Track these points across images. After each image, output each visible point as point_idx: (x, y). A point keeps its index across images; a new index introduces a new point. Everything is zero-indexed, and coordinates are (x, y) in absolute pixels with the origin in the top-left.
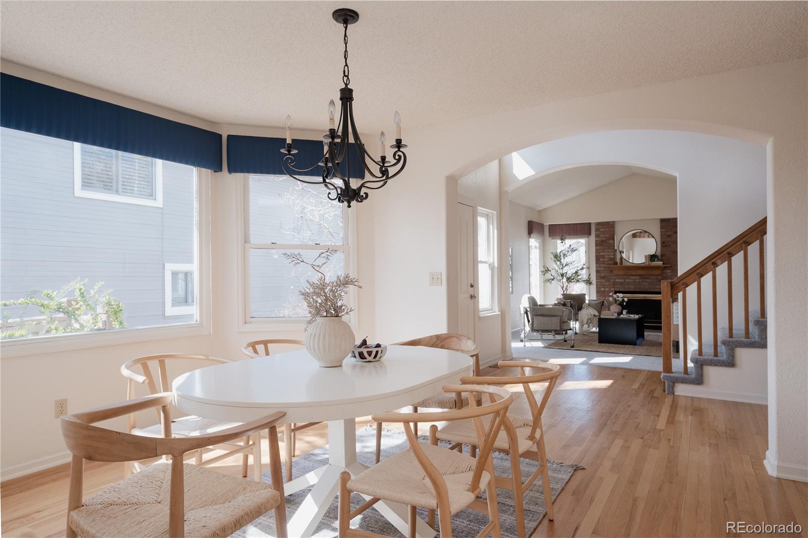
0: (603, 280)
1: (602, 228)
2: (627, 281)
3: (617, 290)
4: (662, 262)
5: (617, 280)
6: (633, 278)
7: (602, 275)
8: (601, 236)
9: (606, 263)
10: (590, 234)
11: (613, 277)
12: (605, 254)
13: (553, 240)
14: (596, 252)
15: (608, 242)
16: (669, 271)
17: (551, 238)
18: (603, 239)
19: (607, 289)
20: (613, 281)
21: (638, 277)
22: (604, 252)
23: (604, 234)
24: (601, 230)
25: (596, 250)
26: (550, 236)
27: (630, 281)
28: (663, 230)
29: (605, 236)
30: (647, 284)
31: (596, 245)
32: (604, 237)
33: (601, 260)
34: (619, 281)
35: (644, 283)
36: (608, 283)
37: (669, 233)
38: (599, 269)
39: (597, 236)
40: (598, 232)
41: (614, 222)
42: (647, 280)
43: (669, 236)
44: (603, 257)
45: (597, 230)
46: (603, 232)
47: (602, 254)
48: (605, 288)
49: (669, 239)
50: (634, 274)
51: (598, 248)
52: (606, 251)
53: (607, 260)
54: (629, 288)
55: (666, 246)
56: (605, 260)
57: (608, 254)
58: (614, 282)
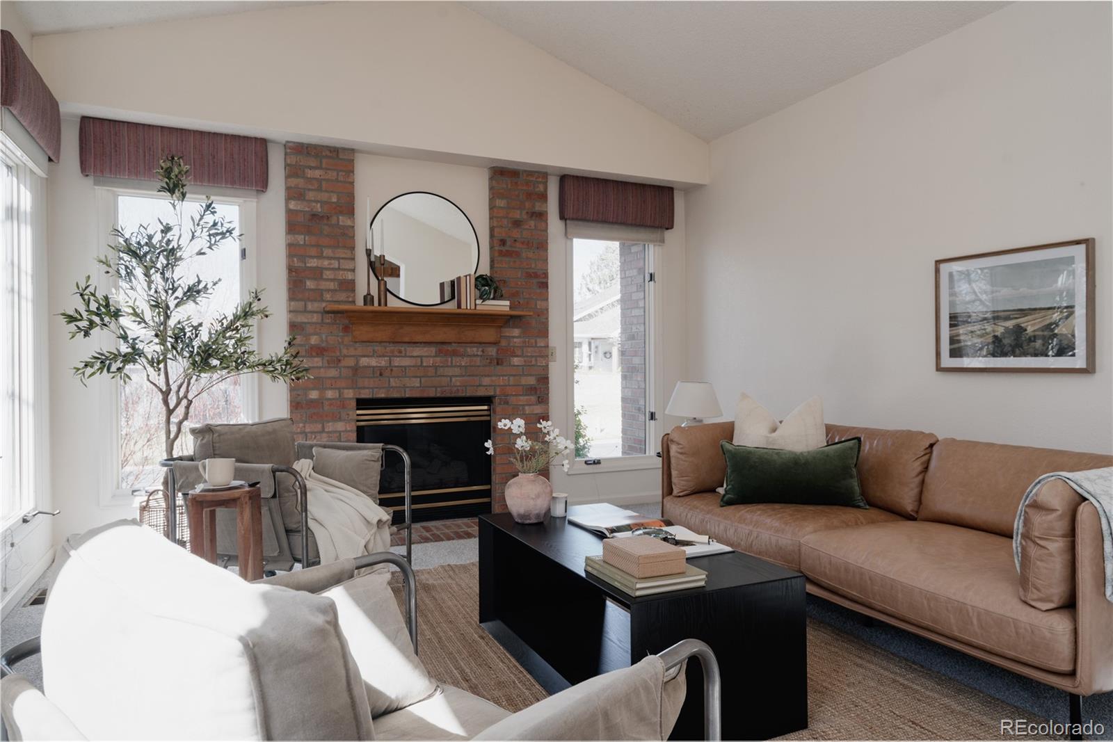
0: (317, 361)
1: (311, 168)
2: (397, 362)
3: (365, 394)
4: (507, 303)
5: (364, 361)
6: (417, 351)
7: (314, 340)
8: (311, 195)
9: (328, 296)
10: (261, 184)
11: (352, 352)
12: (326, 263)
13: (102, 192)
14: (290, 256)
15: (334, 220)
16: (516, 332)
17: (89, 181)
18: (318, 208)
19: (330, 394)
20: (350, 362)
21: (433, 350)
22: (320, 257)
23: (319, 189)
24: (310, 173)
25: (290, 246)
26: (84, 168)
27: (406, 362)
28: (501, 203)
29: (324, 196)
30: (457, 371)
31: (292, 228)
32: (323, 203)
33: (310, 284)
34: (373, 362)
35: (450, 372)
36: (333, 373)
37: (517, 215)
38: (301, 319)
39: (293, 194)
40: (299, 182)
41: (353, 151)
42: (456, 360)
43: (517, 223)
44: (318, 273)
45: (293, 171)
46: (319, 181)
47: (313, 263)
48: (322, 389)
49: (516, 233)
50: (419, 338)
51: (300, 239)
52: (327, 252)
53: (332, 285)
54: (405, 387)
55: (508, 254)
56: (324, 285)
57: (335, 264)
58: (356, 369)
